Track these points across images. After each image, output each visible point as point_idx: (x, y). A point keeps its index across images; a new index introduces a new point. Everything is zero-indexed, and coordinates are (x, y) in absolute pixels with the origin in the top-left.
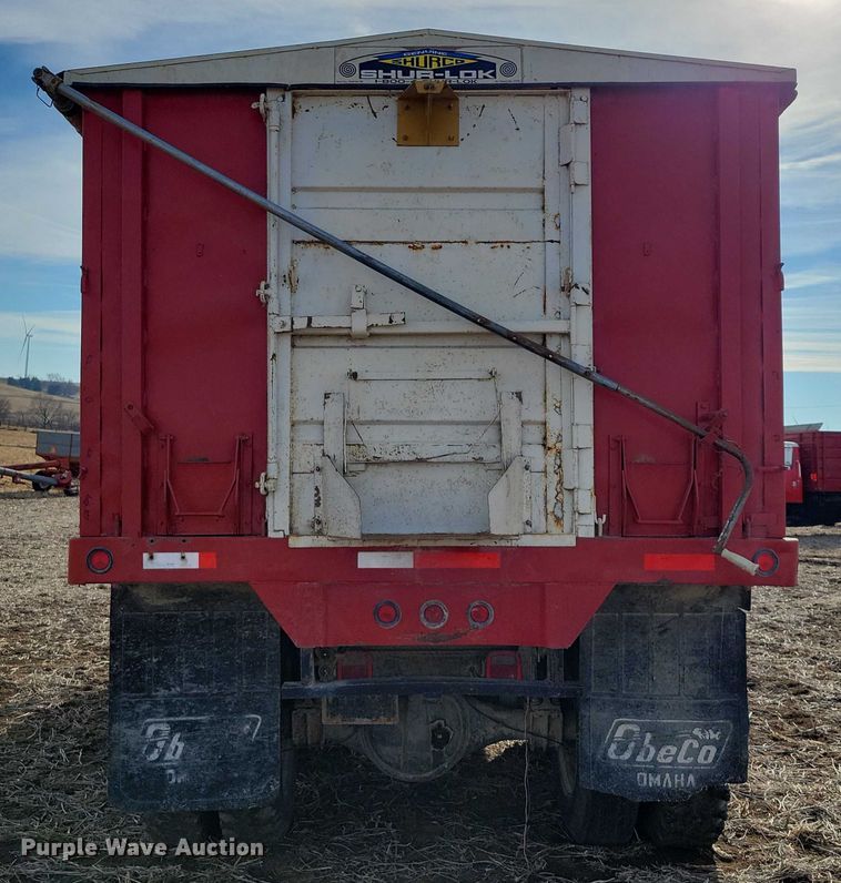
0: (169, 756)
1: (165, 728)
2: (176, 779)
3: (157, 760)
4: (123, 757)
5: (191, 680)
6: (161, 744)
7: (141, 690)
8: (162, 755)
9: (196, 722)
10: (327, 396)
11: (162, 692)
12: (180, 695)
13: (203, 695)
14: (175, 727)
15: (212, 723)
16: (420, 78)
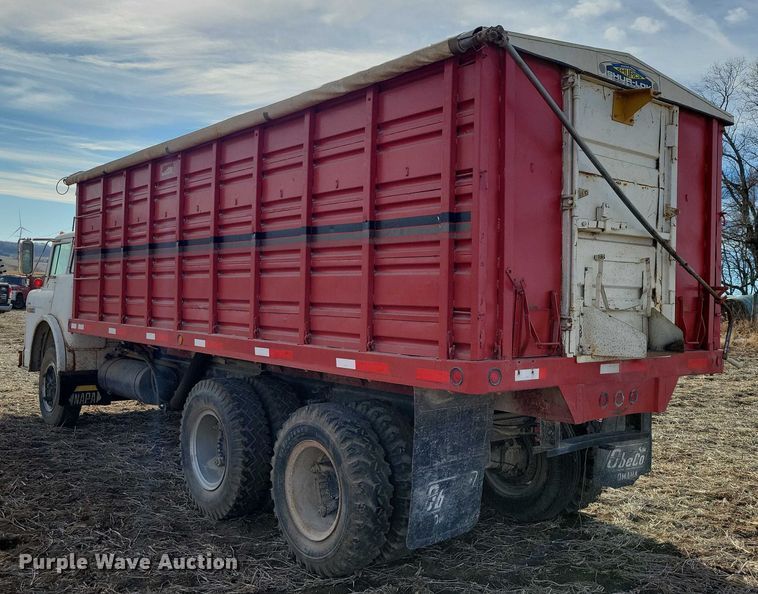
0: (436, 506)
1: (437, 487)
2: (439, 520)
3: (431, 510)
4: (417, 511)
5: (451, 453)
6: (434, 499)
7: (427, 464)
8: (433, 506)
9: (450, 481)
10: (586, 269)
11: (438, 463)
12: (445, 464)
13: (455, 462)
14: (441, 485)
15: (457, 479)
16: (627, 82)
